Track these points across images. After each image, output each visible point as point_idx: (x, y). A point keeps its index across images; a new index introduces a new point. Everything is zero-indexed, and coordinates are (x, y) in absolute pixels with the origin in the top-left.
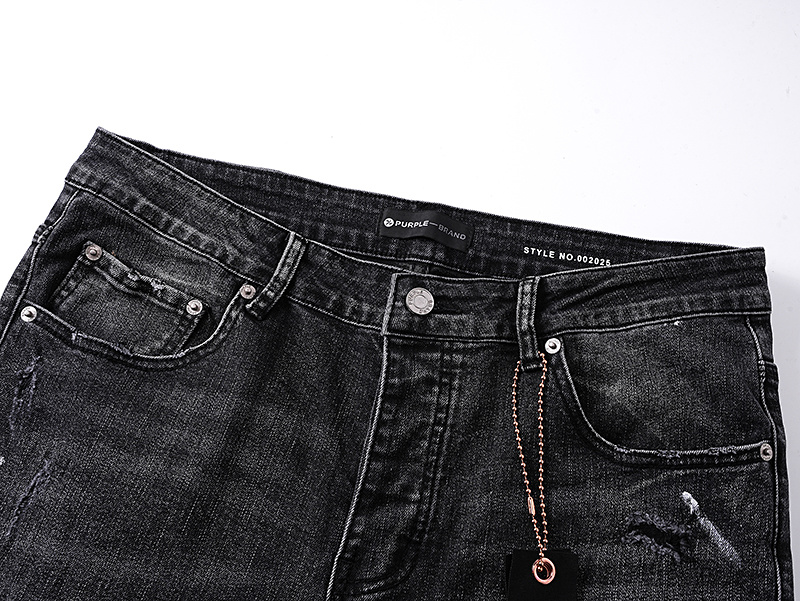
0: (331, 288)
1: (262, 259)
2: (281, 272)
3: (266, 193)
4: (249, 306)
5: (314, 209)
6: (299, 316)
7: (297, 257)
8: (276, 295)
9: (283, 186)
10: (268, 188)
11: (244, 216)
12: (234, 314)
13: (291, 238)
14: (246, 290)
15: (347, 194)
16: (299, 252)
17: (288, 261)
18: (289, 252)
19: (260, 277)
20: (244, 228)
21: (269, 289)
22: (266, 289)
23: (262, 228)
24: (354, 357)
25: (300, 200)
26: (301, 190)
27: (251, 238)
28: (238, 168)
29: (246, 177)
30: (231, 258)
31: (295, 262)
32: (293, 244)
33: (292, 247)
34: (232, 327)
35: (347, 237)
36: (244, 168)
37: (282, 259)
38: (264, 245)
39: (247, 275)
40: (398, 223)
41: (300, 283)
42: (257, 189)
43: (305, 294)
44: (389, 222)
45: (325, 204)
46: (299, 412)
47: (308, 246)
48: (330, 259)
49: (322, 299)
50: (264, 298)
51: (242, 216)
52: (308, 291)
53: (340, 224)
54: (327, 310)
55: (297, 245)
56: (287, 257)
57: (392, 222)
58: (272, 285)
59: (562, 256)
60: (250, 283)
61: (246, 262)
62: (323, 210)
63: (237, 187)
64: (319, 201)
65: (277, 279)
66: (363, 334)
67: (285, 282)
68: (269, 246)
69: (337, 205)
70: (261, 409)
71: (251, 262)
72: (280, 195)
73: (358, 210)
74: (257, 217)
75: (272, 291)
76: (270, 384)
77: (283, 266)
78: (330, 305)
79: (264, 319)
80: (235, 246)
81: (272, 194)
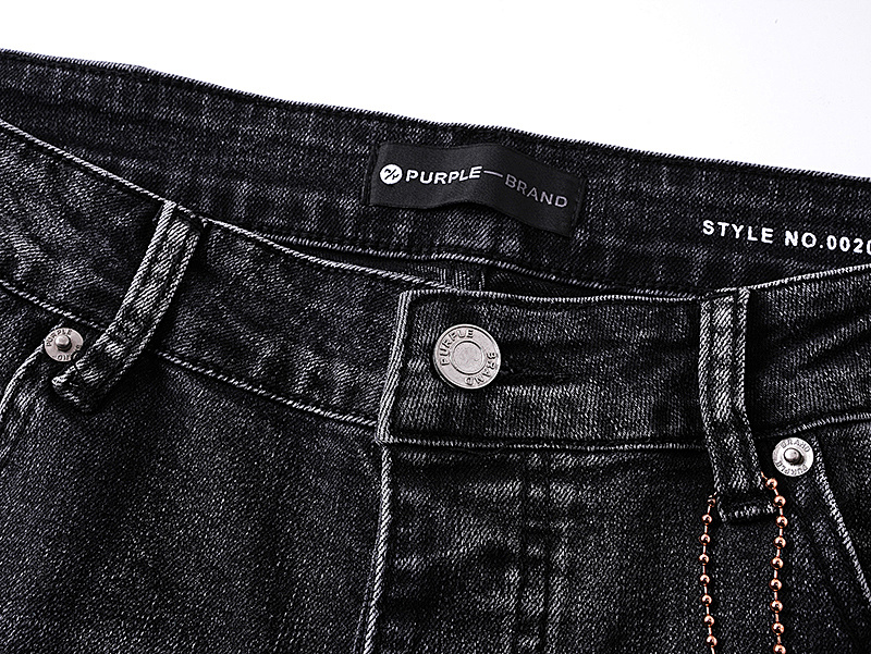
0: (260, 329)
1: (98, 267)
2: (141, 296)
3: (115, 118)
4: (59, 380)
5: (222, 151)
6: (185, 397)
7: (178, 260)
8: (128, 351)
9: (150, 100)
10: (117, 106)
11: (57, 170)
12: (23, 401)
13: (165, 214)
14: (58, 341)
15: (296, 115)
16: (183, 249)
17: (157, 269)
18: (159, 248)
19: (92, 309)
20: (57, 196)
21: (112, 338)
22: (104, 338)
23: (97, 195)
24: (316, 491)
25: (191, 131)
26: (193, 108)
27: (75, 219)
28: (51, 63)
29: (67, 83)
30: (23, 268)
31: (173, 272)
32: (170, 229)
33: (165, 237)
34: (21, 432)
35: (296, 211)
36: (66, 64)
37: (143, 266)
38: (104, 233)
39: (64, 306)
40: (412, 174)
41: (186, 321)
42: (94, 110)
43: (197, 345)
44: (390, 174)
45: (247, 139)
46: (184, 635)
47: (205, 233)
48: (256, 260)
49: (238, 354)
50: (99, 359)
51: (52, 170)
52: (205, 339)
53: (281, 181)
54: (251, 381)
55: (179, 232)
56: (154, 261)
57: (399, 171)
58: (120, 328)
59: (791, 238)
60: (69, 324)
61: (57, 276)
62: (244, 152)
63: (49, 106)
64: (234, 133)
65: (130, 313)
66: (335, 436)
67: (149, 319)
68: (117, 236)
69: (275, 140)
70: (85, 636)
71: (71, 274)
72: (145, 121)
73: (321, 149)
74: (86, 170)
75: (119, 342)
76: (109, 572)
77: (144, 281)
78: (257, 369)
79: (95, 411)
80: (35, 239)
81: (128, 119)
